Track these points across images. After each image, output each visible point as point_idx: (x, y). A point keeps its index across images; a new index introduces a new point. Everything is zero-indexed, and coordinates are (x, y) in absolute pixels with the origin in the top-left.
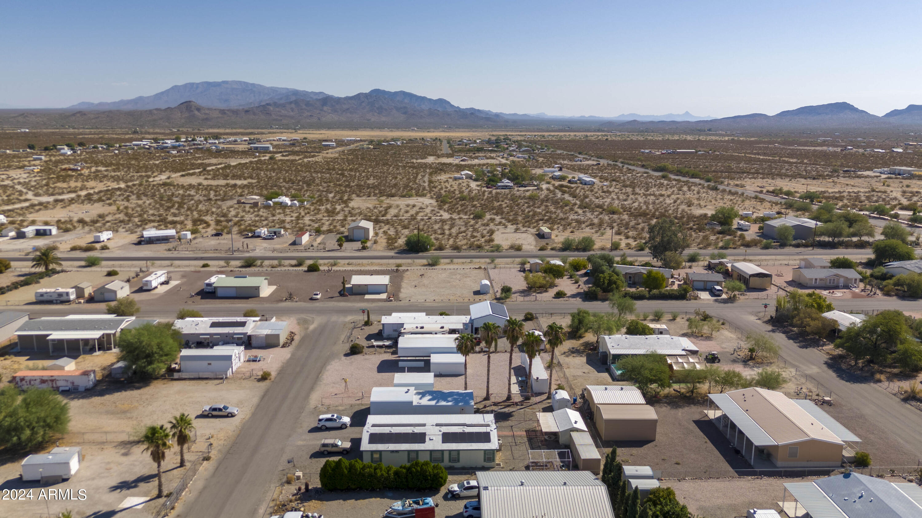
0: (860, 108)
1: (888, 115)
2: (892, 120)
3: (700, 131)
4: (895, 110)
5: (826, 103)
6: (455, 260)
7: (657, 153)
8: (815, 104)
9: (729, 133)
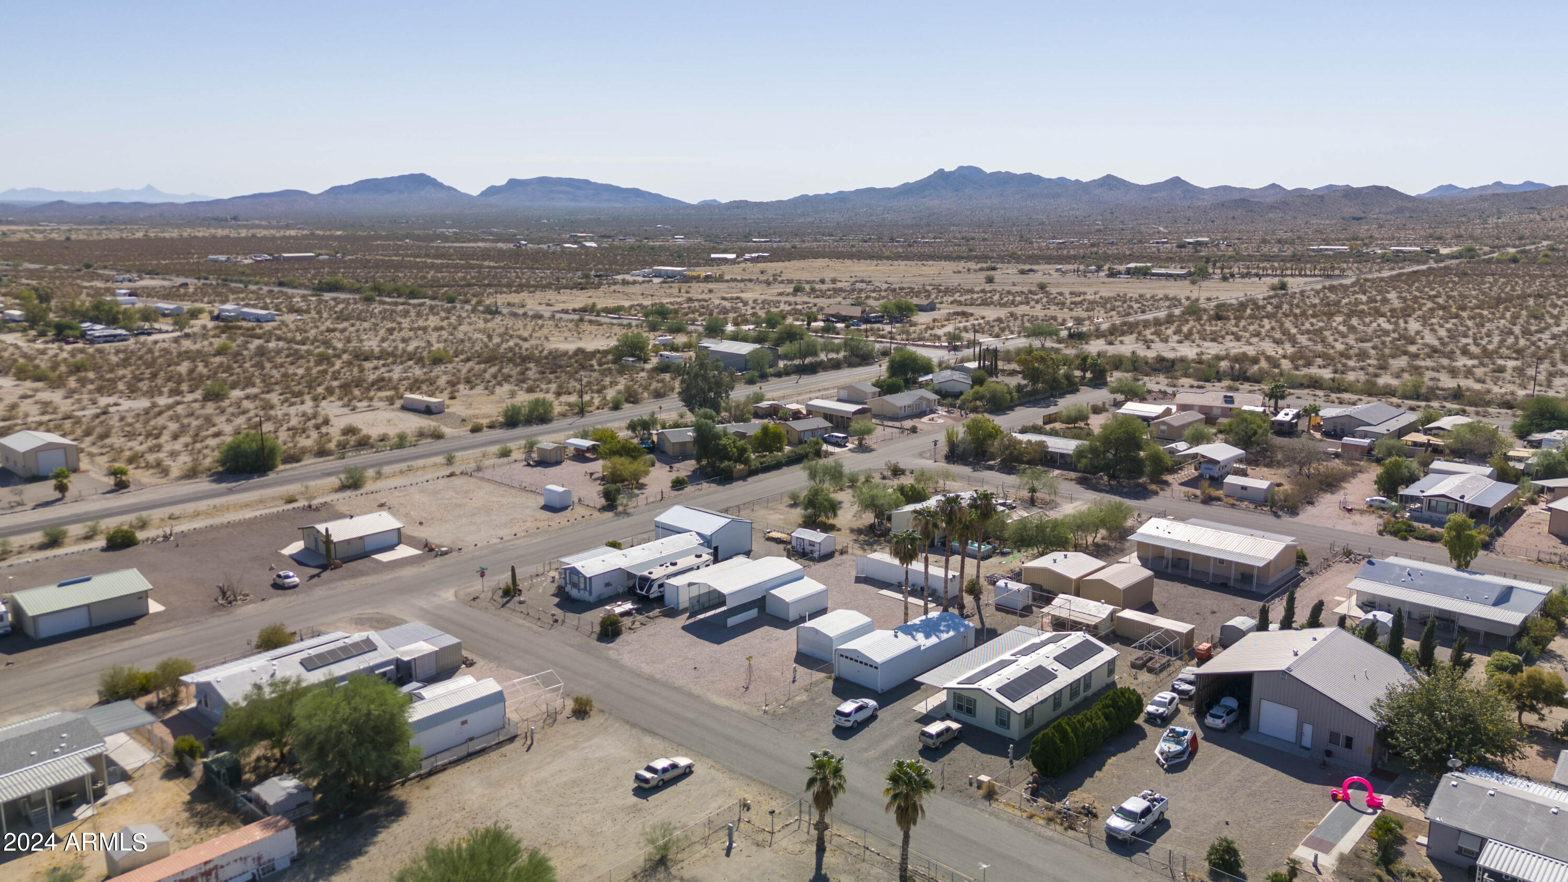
0: (446, 183)
1: (484, 194)
2: (493, 200)
3: (220, 221)
4: (493, 187)
5: (396, 174)
6: (386, 470)
7: (246, 262)
8: (380, 176)
9: (274, 223)
